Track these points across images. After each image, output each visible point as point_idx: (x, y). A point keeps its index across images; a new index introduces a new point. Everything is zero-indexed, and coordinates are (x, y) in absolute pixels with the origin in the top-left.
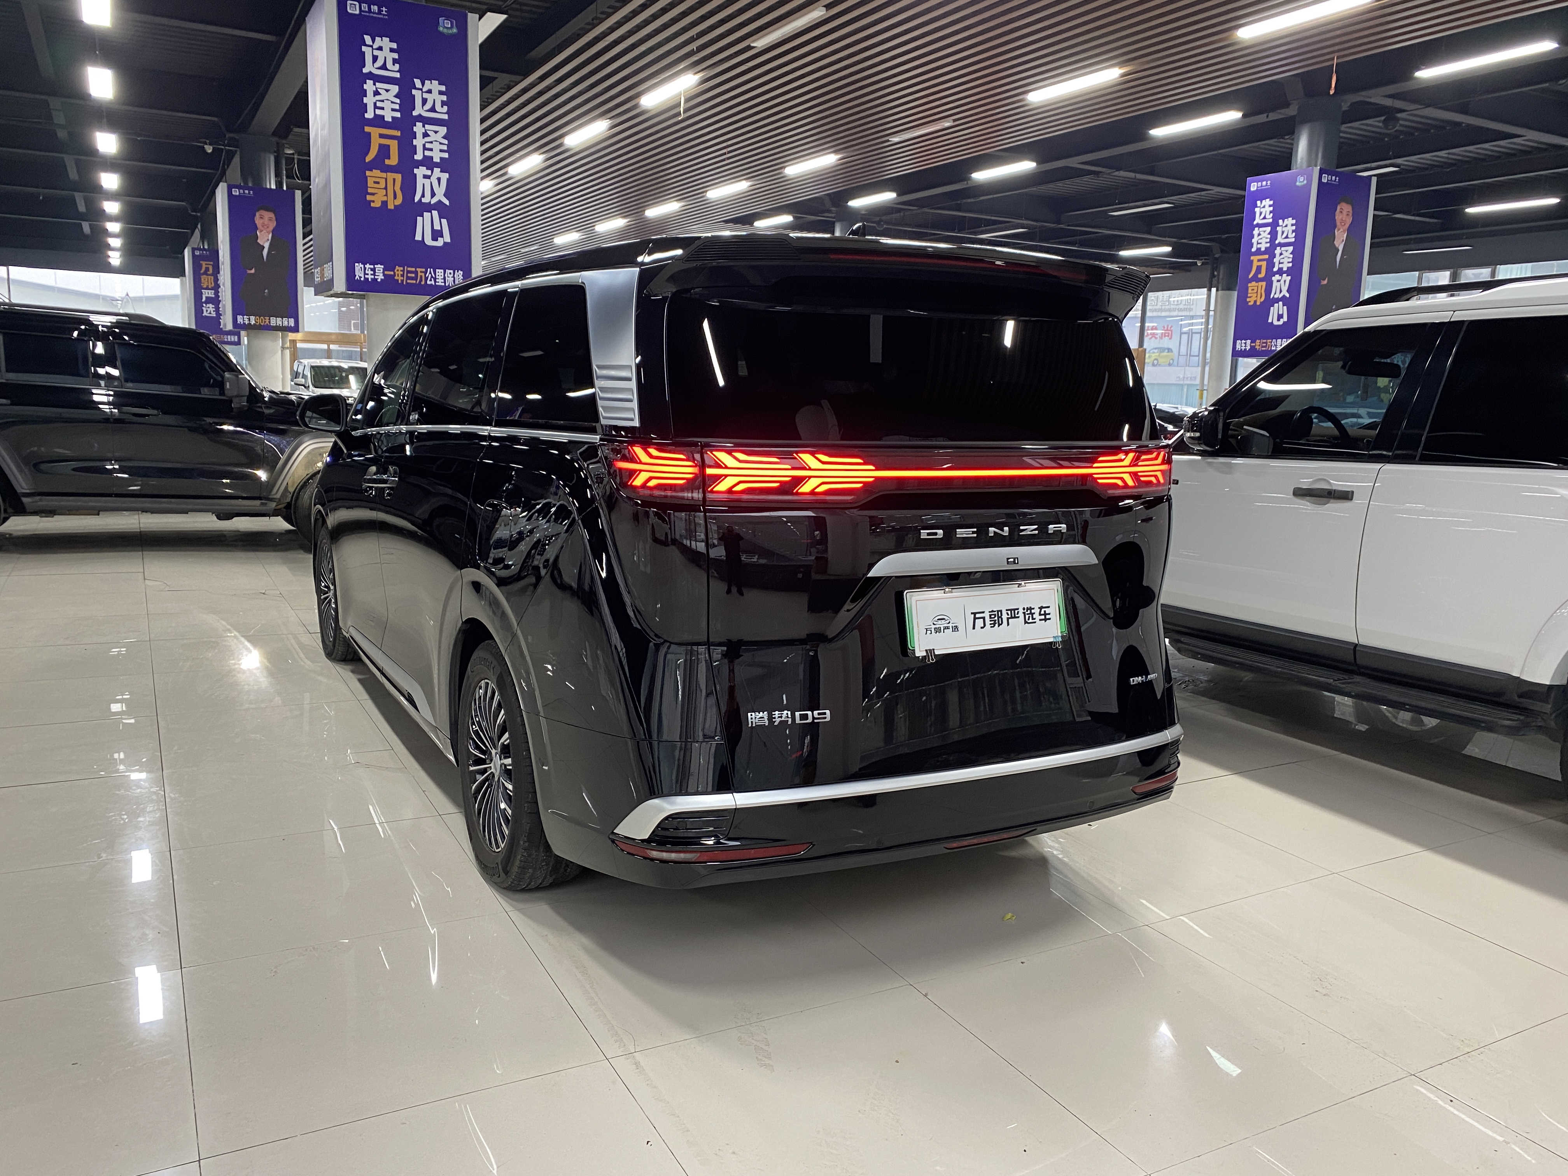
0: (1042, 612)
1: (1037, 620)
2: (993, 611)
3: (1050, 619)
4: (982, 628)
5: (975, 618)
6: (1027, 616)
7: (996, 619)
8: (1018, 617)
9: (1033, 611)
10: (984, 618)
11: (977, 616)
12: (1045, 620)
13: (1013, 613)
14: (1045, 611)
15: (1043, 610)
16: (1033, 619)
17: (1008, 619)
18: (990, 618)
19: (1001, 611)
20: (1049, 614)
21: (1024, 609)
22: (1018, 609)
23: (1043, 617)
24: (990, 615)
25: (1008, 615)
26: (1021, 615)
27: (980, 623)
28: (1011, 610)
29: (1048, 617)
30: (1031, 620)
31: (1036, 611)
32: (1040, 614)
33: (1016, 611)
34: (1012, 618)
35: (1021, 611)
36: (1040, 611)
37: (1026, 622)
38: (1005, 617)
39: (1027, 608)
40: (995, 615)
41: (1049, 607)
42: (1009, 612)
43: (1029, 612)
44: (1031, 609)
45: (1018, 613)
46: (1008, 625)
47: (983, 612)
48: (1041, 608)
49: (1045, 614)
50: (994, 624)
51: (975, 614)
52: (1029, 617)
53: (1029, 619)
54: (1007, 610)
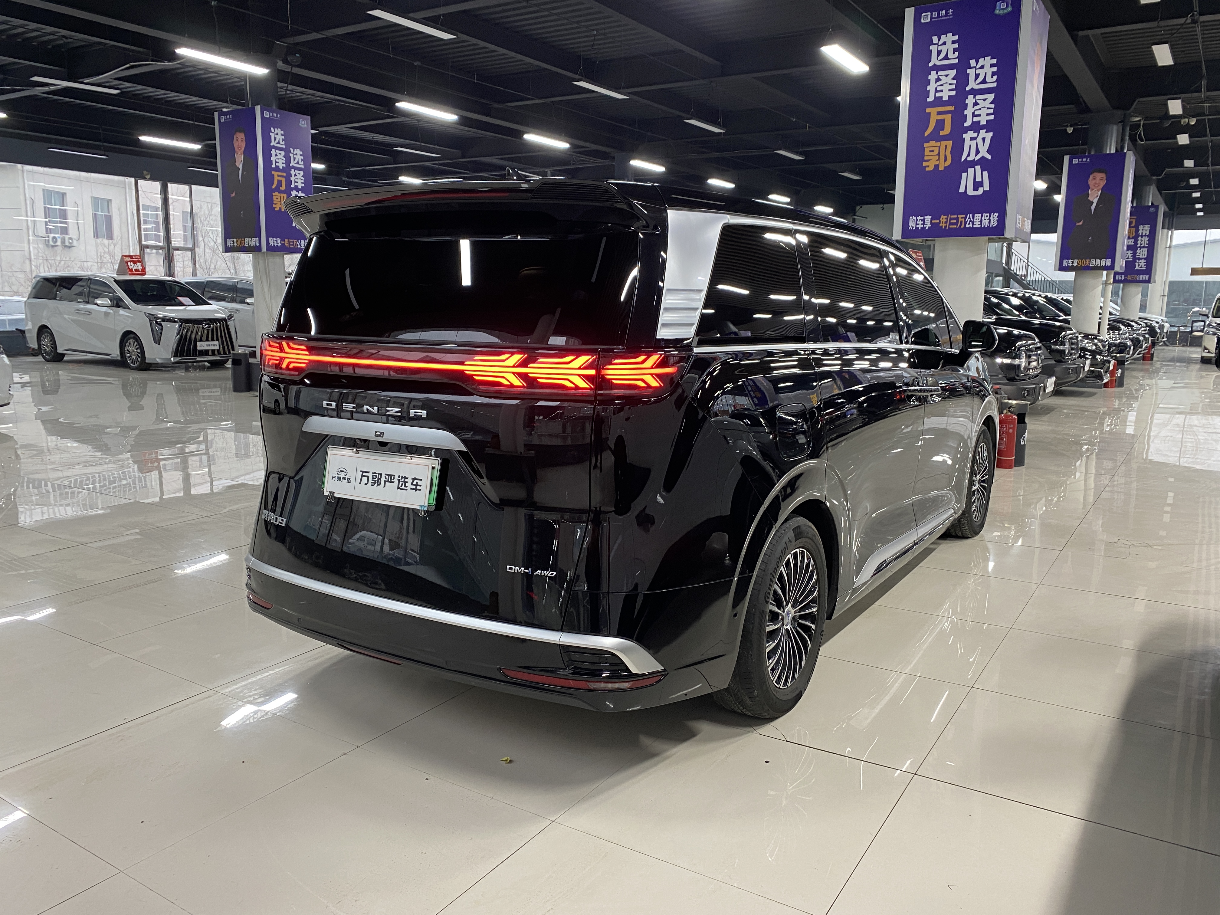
0: (415, 483)
1: (408, 488)
2: (375, 473)
3: (420, 490)
4: (366, 484)
5: (362, 476)
6: (401, 483)
7: (377, 479)
8: (393, 482)
9: (406, 480)
10: (368, 477)
11: (364, 474)
12: (416, 490)
13: (390, 478)
14: (417, 483)
15: (415, 481)
16: (405, 486)
17: (385, 482)
18: (373, 478)
19: (381, 474)
20: (420, 486)
21: (399, 477)
22: (394, 476)
23: (414, 487)
24: (373, 476)
25: (386, 478)
26: (396, 481)
27: (365, 480)
28: (389, 475)
29: (418, 487)
30: (403, 487)
31: (410, 481)
32: (412, 484)
33: (393, 477)
34: (388, 481)
35: (396, 477)
36: (413, 482)
37: (399, 488)
38: (383, 479)
39: (402, 477)
40: (376, 476)
41: (421, 480)
42: (387, 477)
43: (403, 480)
44: (405, 478)
45: (394, 478)
46: (384, 486)
47: (368, 472)
48: (414, 479)
49: (417, 485)
50: (375, 483)
51: (363, 472)
52: (402, 484)
53: (401, 486)
54: (386, 475)
